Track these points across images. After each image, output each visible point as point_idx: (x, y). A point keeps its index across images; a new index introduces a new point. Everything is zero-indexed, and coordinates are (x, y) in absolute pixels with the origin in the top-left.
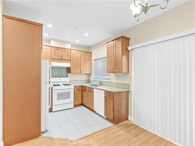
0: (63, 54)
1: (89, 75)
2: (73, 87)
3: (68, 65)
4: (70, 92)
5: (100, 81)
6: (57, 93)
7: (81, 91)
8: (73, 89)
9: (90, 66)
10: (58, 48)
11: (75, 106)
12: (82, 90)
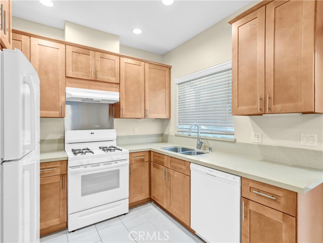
0: (98, 65)
1: (164, 122)
2: (127, 156)
3: (113, 96)
4: (118, 170)
5: (198, 138)
6: (83, 177)
7: (147, 165)
8: (128, 162)
9: (167, 99)
10: (86, 50)
11: (132, 206)
12: (150, 162)
